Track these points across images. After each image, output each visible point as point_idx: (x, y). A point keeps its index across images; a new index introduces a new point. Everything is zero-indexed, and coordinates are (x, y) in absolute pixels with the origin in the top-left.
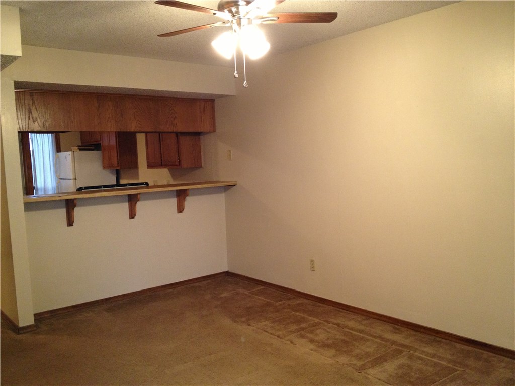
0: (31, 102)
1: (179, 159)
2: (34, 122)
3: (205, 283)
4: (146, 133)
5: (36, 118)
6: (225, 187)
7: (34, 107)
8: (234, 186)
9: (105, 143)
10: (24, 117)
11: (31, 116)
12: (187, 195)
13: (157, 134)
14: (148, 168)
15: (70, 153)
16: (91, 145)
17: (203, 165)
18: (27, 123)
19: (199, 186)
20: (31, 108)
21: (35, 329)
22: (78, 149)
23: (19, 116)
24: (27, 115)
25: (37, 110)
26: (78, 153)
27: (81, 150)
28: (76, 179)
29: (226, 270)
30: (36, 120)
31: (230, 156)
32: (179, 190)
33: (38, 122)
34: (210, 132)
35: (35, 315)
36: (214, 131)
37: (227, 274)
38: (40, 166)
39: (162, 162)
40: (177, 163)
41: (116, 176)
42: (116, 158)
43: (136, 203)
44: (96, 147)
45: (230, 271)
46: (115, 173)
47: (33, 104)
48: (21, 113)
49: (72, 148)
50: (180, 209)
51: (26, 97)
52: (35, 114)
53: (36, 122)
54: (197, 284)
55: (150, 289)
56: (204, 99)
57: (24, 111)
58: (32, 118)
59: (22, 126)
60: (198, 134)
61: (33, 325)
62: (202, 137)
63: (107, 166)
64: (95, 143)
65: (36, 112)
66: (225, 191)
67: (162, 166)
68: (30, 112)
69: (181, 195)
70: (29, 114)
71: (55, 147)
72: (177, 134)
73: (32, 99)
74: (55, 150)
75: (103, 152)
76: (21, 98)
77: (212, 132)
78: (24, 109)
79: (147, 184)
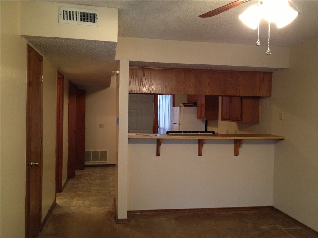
0: (143, 75)
1: (241, 116)
2: (143, 87)
3: (251, 212)
4: (222, 96)
5: (145, 85)
6: (275, 140)
7: (144, 78)
8: (283, 140)
9: (199, 102)
10: (138, 84)
11: (142, 83)
12: (242, 144)
13: (229, 98)
14: (221, 121)
15: (178, 107)
16: (191, 103)
17: (260, 122)
18: (139, 88)
19: (251, 138)
20: (142, 78)
21: (127, 222)
22: (183, 105)
23: (135, 83)
24: (139, 83)
25: (145, 80)
26: (183, 107)
27: (185, 106)
28: (180, 124)
29: (271, 205)
30: (145, 86)
31: (281, 116)
32: (236, 139)
33: (145, 88)
34: (266, 97)
35: (128, 212)
36: (270, 96)
37: (272, 208)
38: (163, 115)
39: (230, 117)
40: (240, 119)
41: (205, 124)
42: (204, 112)
43: (202, 145)
44: (194, 104)
45: (274, 206)
46: (205, 122)
47: (143, 76)
48: (136, 82)
49: (180, 104)
50: (236, 153)
51: (140, 72)
52: (144, 82)
53: (145, 87)
54: (245, 212)
55: (209, 209)
56: (263, 72)
57: (138, 80)
58: (143, 84)
59: (136, 89)
60: (258, 98)
61: (126, 219)
62: (261, 101)
63: (199, 117)
64: (194, 102)
65: (145, 81)
66: (275, 143)
67: (230, 119)
68: (141, 81)
69: (238, 143)
70: (141, 82)
71: (172, 103)
72: (242, 98)
73: (143, 73)
74: (172, 105)
75: (198, 108)
76: (137, 72)
77: (268, 97)
78: (138, 79)
79: (214, 132)
